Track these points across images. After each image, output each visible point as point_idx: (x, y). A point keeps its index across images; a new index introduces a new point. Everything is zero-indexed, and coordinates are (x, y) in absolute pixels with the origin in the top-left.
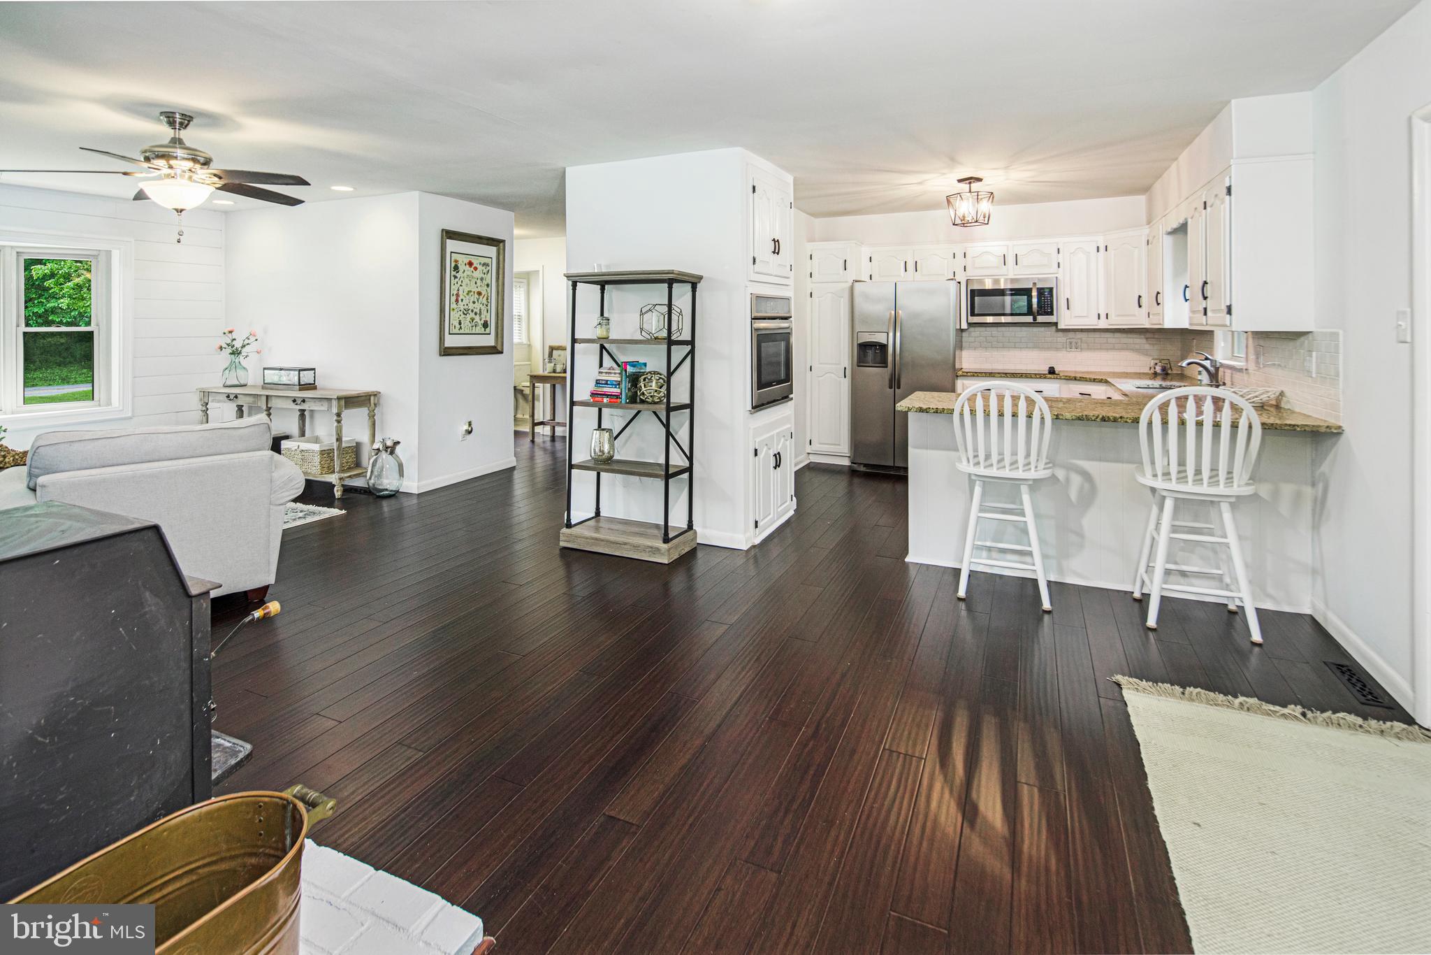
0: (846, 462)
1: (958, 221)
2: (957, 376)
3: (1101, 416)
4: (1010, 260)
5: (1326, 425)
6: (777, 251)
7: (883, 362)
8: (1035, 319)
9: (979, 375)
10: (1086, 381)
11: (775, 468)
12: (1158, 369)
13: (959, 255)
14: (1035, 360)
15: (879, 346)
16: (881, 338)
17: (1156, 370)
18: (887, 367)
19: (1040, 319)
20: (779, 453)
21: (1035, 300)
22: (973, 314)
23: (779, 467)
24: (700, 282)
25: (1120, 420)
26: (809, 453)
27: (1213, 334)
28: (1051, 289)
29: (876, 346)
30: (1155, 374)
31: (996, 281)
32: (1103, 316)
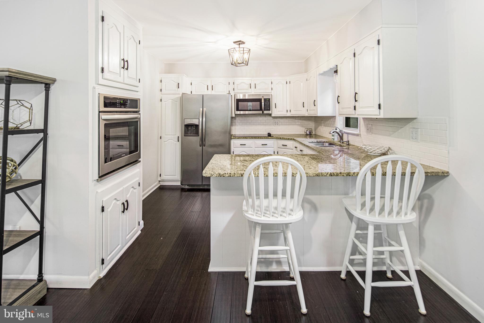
0: (179, 184)
1: (233, 63)
2: (231, 139)
3: (329, 173)
4: (253, 86)
5: (441, 171)
6: (126, 67)
7: (197, 134)
8: (263, 112)
9: (241, 138)
10: (285, 139)
11: (123, 212)
12: (308, 133)
13: (231, 83)
14: (262, 130)
15: (195, 126)
16: (196, 122)
17: (307, 133)
18: (199, 136)
19: (265, 112)
20: (127, 201)
21: (263, 104)
22: (238, 110)
23: (127, 209)
24: (53, 83)
25: (340, 175)
26: (159, 181)
27: (336, 117)
28: (269, 99)
29: (193, 126)
30: (307, 134)
31: (244, 96)
32: (289, 111)
